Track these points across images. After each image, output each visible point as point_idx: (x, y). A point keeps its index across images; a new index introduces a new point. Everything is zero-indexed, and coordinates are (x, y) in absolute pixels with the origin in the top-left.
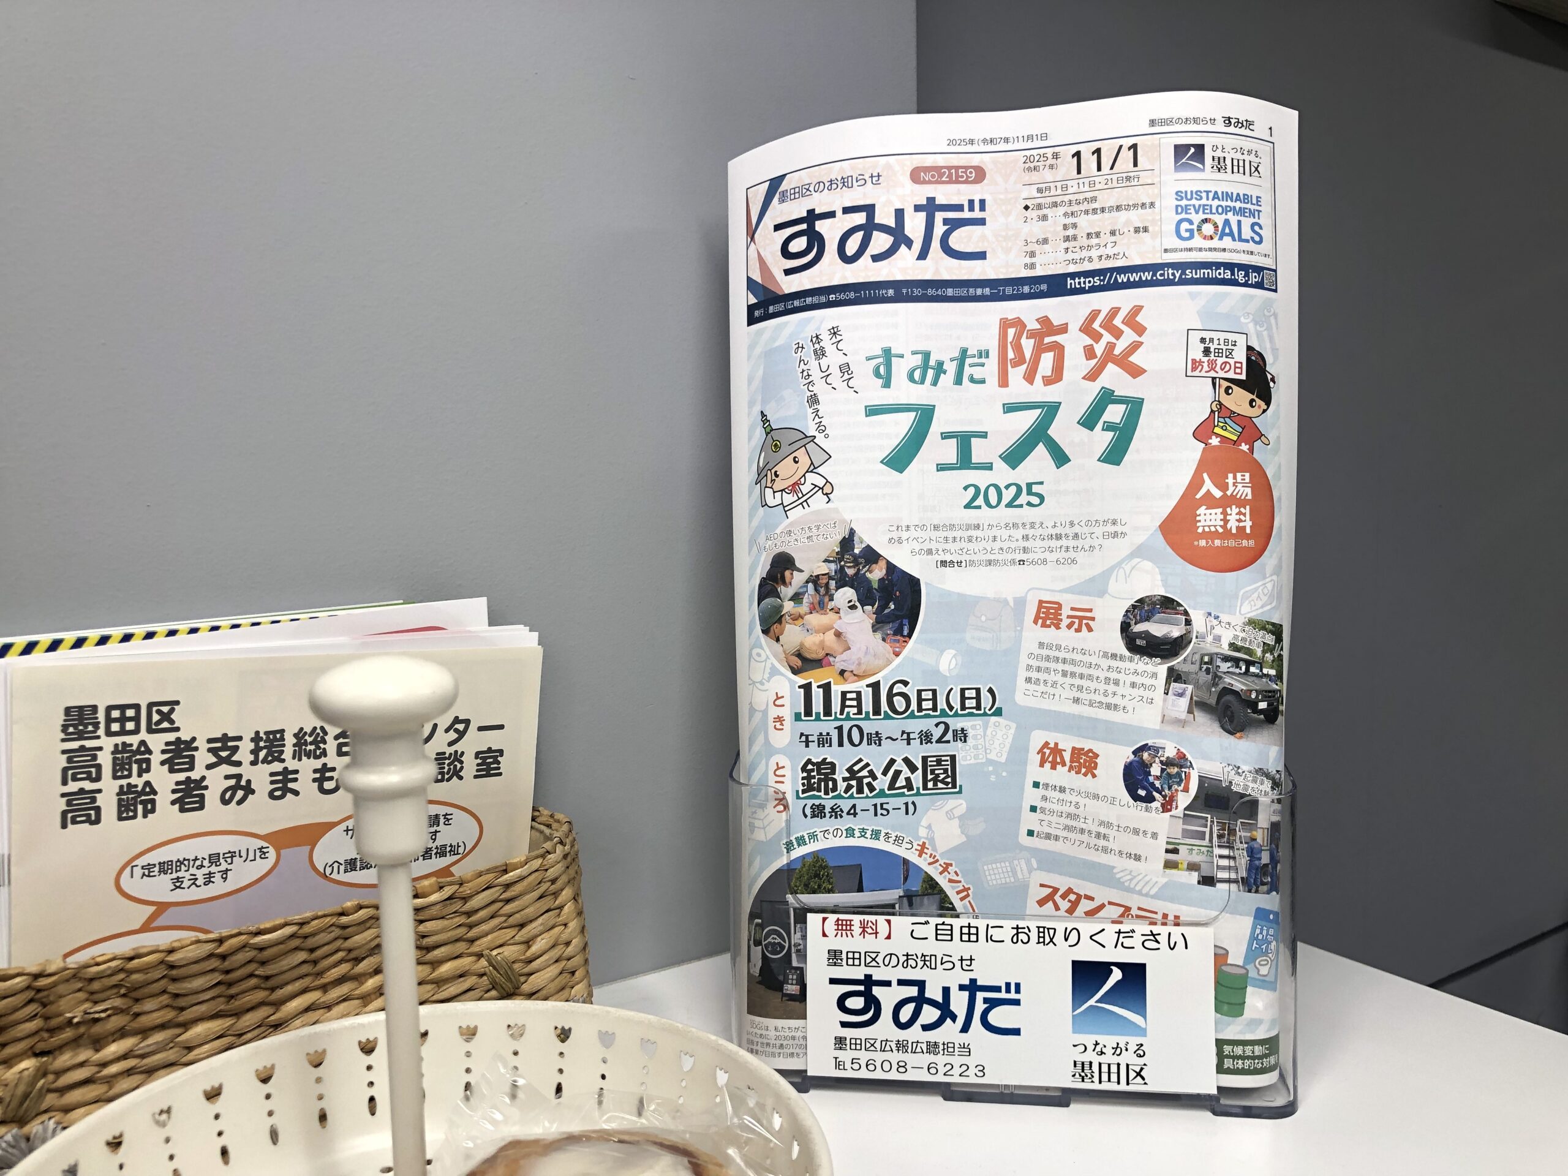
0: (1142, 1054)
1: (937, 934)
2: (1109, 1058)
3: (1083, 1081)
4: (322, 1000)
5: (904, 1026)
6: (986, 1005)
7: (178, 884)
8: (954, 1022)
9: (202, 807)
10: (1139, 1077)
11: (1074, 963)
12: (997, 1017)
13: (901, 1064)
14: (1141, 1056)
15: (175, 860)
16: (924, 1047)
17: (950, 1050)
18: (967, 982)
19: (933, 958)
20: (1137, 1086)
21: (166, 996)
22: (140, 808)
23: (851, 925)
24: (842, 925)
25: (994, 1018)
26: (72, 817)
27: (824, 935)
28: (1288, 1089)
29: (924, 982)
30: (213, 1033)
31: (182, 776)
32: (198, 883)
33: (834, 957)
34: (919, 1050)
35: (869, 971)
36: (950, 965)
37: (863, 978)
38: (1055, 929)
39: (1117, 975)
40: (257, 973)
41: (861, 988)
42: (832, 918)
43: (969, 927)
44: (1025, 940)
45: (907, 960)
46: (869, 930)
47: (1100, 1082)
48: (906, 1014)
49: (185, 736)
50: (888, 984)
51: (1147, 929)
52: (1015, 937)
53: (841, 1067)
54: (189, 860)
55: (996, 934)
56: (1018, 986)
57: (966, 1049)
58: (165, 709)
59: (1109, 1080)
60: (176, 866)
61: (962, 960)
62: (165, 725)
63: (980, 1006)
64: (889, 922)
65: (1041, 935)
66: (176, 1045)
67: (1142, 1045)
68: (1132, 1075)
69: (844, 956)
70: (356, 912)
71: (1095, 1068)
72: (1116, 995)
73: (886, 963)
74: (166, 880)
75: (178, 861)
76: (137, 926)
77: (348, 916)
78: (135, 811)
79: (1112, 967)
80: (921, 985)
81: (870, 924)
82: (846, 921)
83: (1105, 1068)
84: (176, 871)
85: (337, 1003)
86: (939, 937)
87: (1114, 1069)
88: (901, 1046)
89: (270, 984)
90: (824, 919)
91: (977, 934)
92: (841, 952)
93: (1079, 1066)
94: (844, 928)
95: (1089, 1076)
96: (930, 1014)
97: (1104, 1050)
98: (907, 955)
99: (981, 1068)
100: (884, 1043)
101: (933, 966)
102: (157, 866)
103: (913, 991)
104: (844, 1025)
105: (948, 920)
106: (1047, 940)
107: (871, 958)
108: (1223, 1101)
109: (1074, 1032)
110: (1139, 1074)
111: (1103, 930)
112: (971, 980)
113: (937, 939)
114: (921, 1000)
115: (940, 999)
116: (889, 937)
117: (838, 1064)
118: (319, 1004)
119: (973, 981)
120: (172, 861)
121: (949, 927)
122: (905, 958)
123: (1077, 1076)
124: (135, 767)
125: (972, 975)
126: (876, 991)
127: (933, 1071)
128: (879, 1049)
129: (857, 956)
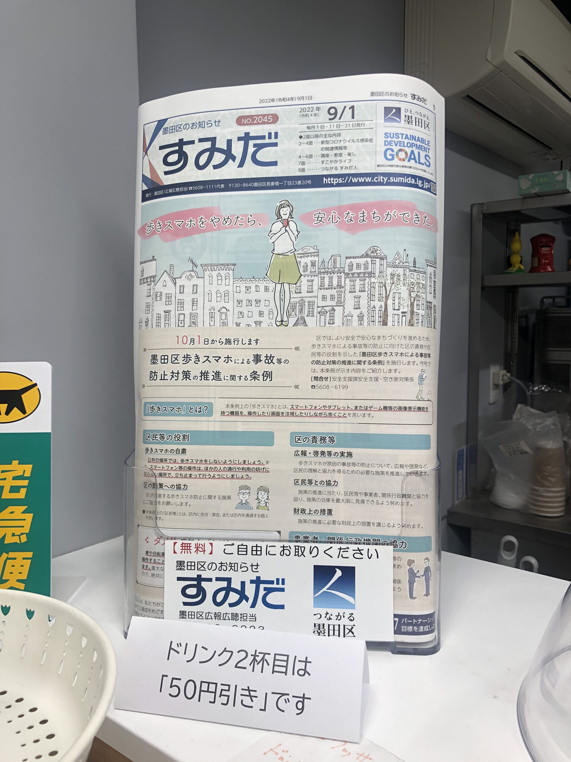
1: (238, 551)
2: (334, 622)
3: (319, 635)
5: (218, 605)
6: (265, 592)
8: (247, 602)
11: (315, 567)
14: (352, 621)
16: (230, 616)
17: (244, 618)
18: (255, 579)
19: (236, 565)
24: (185, 546)
25: (270, 599)
27: (175, 552)
29: (231, 579)
33: (180, 565)
34: (227, 618)
35: (199, 573)
36: (245, 569)
37: (196, 576)
38: (305, 547)
39: (339, 573)
41: (195, 583)
42: (179, 542)
44: (288, 553)
45: (222, 566)
46: (200, 549)
47: (329, 636)
48: (220, 597)
50: (210, 580)
51: (355, 547)
52: (282, 552)
55: (271, 550)
56: (283, 580)
57: (254, 618)
59: (334, 635)
61: (252, 566)
63: (262, 592)
64: (211, 544)
65: (297, 551)
67: (352, 614)
68: (347, 631)
69: (186, 564)
71: (326, 628)
72: (338, 585)
73: (210, 568)
79: (336, 569)
81: (201, 546)
82: (187, 544)
83: (331, 628)
86: (240, 553)
87: (337, 628)
88: (217, 616)
90: (175, 543)
91: (261, 551)
92: (184, 562)
93: (317, 626)
95: (323, 632)
96: (233, 597)
97: (331, 617)
98: (221, 563)
100: (207, 614)
101: (236, 570)
103: (224, 584)
104: (185, 604)
105: (245, 543)
106: (300, 553)
107: (201, 566)
109: (315, 607)
110: (350, 631)
111: (331, 547)
114: (228, 589)
115: (239, 589)
116: (211, 553)
119: (258, 578)
123: (316, 632)
125: (258, 574)
126: (204, 584)
128: (205, 618)
129: (193, 564)
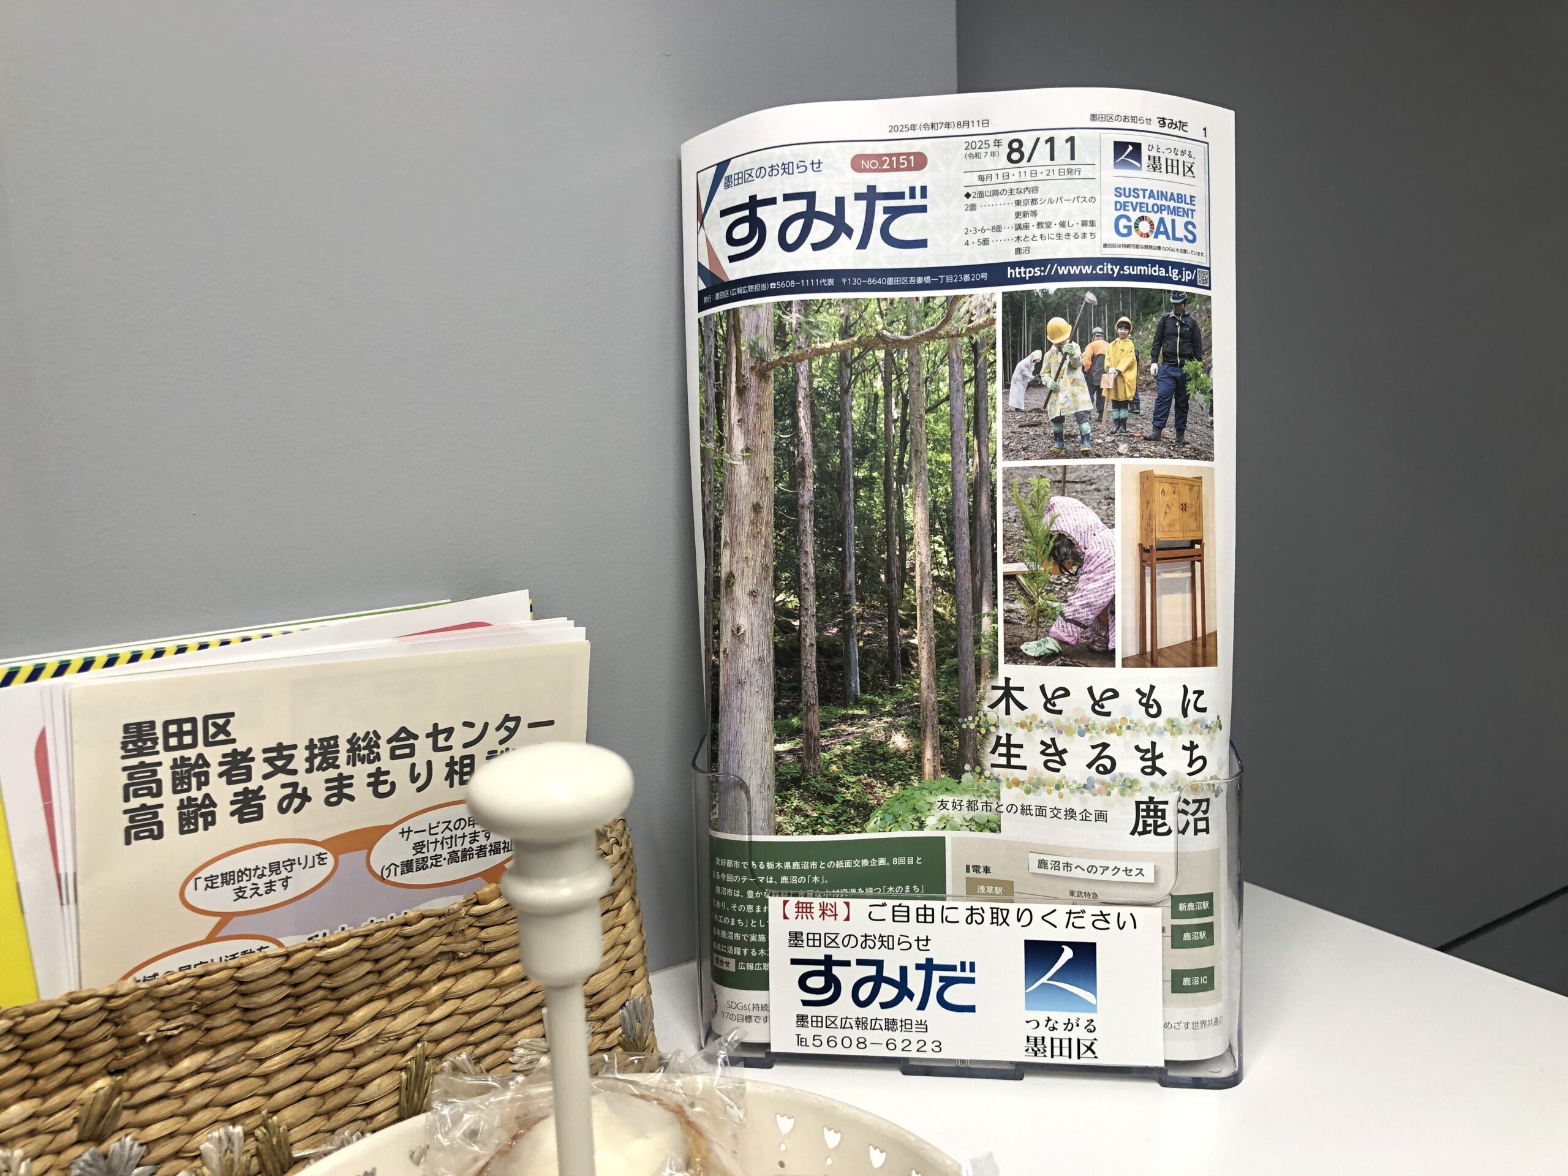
0: (1092, 1029)
1: (894, 916)
2: (1060, 1033)
3: (1036, 1055)
4: (388, 1009)
5: (863, 1004)
6: (942, 984)
7: (240, 894)
8: (911, 999)
9: (260, 817)
10: (1089, 1051)
11: (1027, 942)
12: (953, 994)
13: (860, 1040)
14: (1091, 1031)
15: (236, 870)
16: (883, 1024)
17: (907, 1026)
18: (924, 962)
19: (891, 938)
20: (1087, 1060)
21: (235, 1011)
22: (201, 820)
23: (811, 908)
24: (802, 908)
25: (950, 995)
26: (135, 833)
27: (785, 917)
28: (1234, 1057)
29: (882, 961)
30: (283, 1045)
31: (239, 788)
32: (259, 892)
33: (795, 938)
34: (877, 1026)
35: (829, 951)
36: (907, 946)
37: (823, 958)
38: (1008, 910)
39: (1068, 954)
40: (324, 985)
41: (822, 968)
42: (793, 901)
43: (925, 908)
44: (979, 921)
45: (866, 940)
46: (829, 913)
47: (1052, 1056)
48: (865, 992)
49: (241, 747)
50: (847, 963)
51: (1096, 910)
52: (970, 918)
53: (803, 1044)
54: (250, 870)
55: (951, 915)
56: (972, 965)
57: (923, 1026)
58: (221, 721)
59: (1061, 1054)
60: (238, 876)
61: (918, 940)
62: (222, 737)
63: (936, 985)
64: (847, 904)
65: (995, 915)
66: (248, 1057)
67: (1092, 1021)
68: (1083, 1049)
69: (804, 937)
70: (419, 922)
71: (1048, 1043)
72: (1068, 972)
73: (846, 944)
74: (229, 890)
75: (240, 871)
76: (203, 937)
77: (411, 926)
78: (196, 824)
79: (1064, 946)
80: (879, 964)
81: (829, 907)
82: (807, 903)
83: (1057, 1043)
84: (239, 881)
85: (403, 1011)
86: (896, 919)
87: (1065, 1043)
88: (861, 1023)
89: (338, 994)
90: (785, 902)
91: (933, 915)
92: (802, 933)
93: (1032, 1041)
94: (804, 910)
95: (1042, 1050)
96: (888, 992)
97: (1056, 1026)
98: (866, 936)
99: (938, 1044)
100: (844, 1021)
101: (891, 947)
102: (220, 877)
103: (872, 971)
104: (806, 1003)
105: (904, 902)
106: (1001, 920)
107: (831, 940)
108: (1171, 1073)
109: (1027, 1009)
110: (1089, 1048)
111: (1055, 910)
112: (927, 959)
113: (894, 921)
114: (879, 979)
115: (898, 978)
116: (847, 919)
117: (800, 1041)
118: (384, 1013)
119: (929, 961)
120: (233, 872)
121: (906, 909)
122: (864, 939)
123: (1030, 1050)
124: (194, 780)
125: (929, 955)
126: (836, 971)
127: (891, 1046)
128: (839, 1026)
129: (817, 937)
